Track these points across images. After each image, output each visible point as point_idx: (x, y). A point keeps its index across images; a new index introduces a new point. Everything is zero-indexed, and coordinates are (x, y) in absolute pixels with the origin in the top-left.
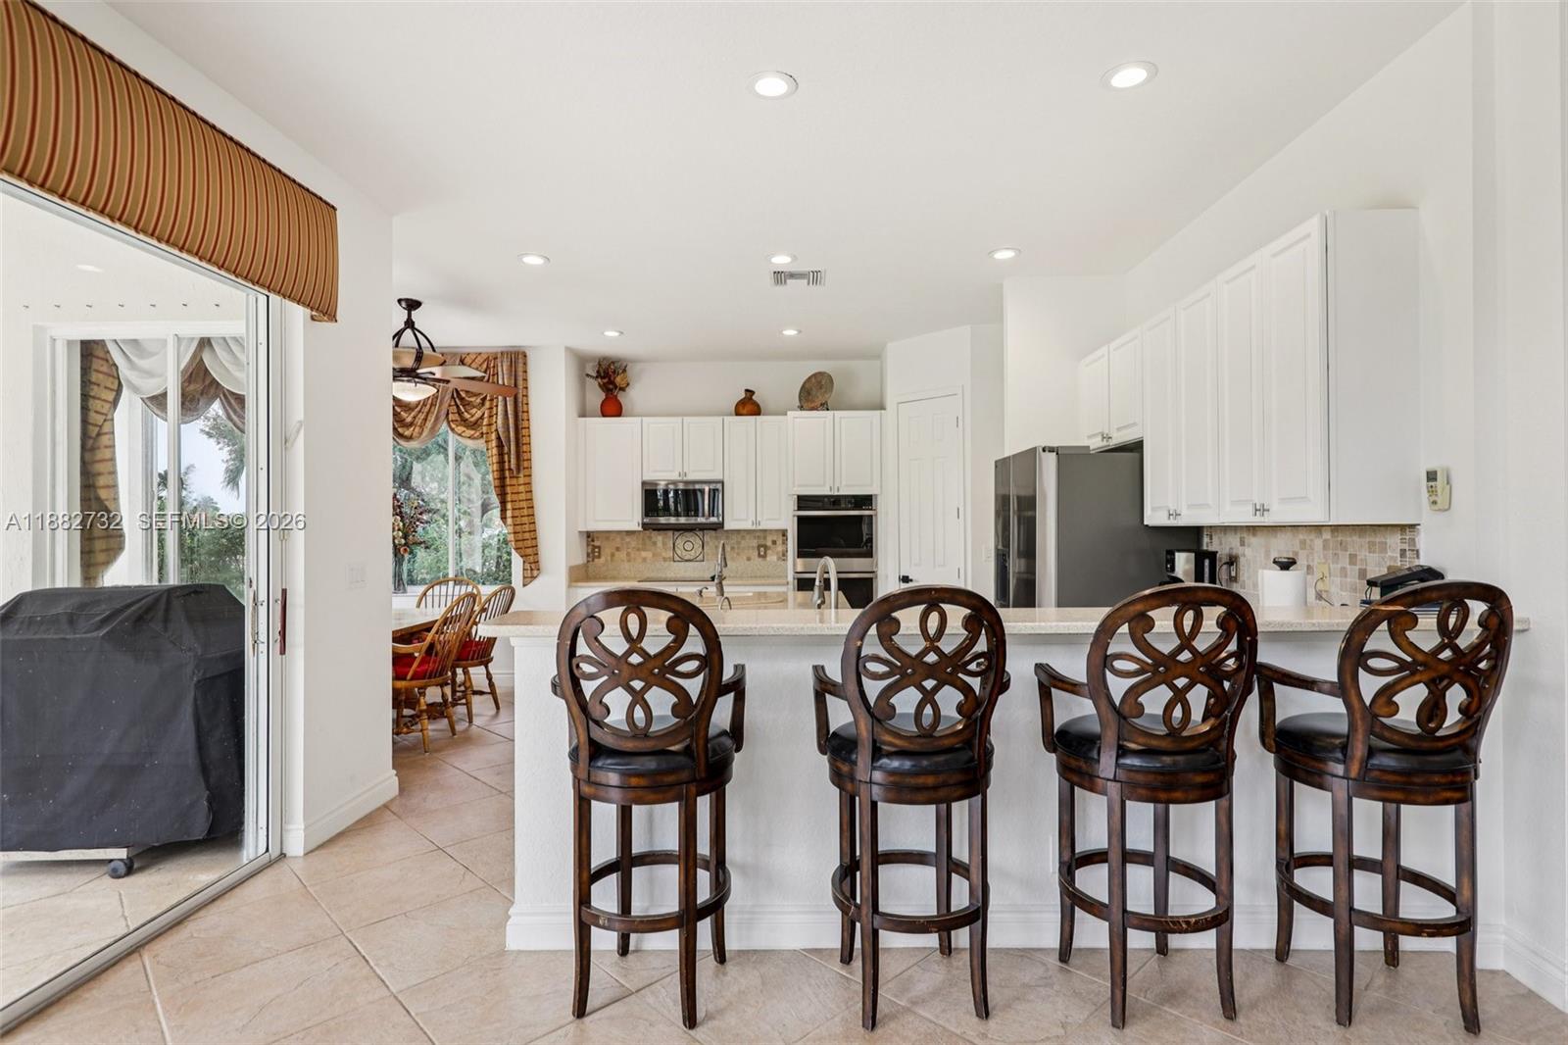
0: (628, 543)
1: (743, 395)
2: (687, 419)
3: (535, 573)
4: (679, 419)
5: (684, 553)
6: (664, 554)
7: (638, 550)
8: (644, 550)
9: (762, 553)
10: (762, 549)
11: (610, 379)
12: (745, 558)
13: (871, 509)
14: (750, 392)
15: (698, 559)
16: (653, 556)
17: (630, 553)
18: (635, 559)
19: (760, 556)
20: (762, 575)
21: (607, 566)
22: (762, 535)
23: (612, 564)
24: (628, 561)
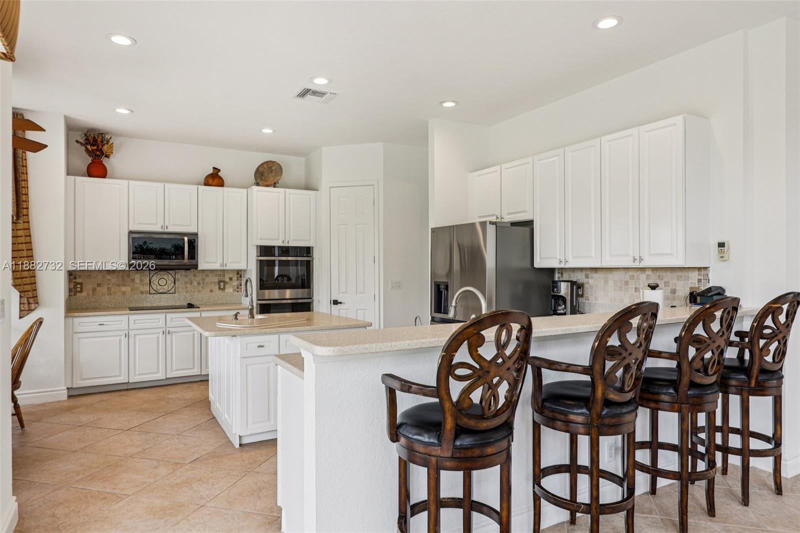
0: (109, 280)
1: (211, 171)
2: (167, 185)
3: (33, 306)
4: (161, 185)
5: (159, 287)
6: (141, 289)
7: (119, 285)
8: (123, 285)
9: (222, 287)
10: (222, 284)
11: (98, 147)
12: (209, 290)
13: (310, 256)
14: (216, 170)
15: (170, 292)
16: (132, 290)
17: (110, 288)
18: (115, 293)
19: (220, 289)
20: (222, 302)
21: (89, 299)
22: (221, 274)
23: (94, 297)
24: (109, 295)
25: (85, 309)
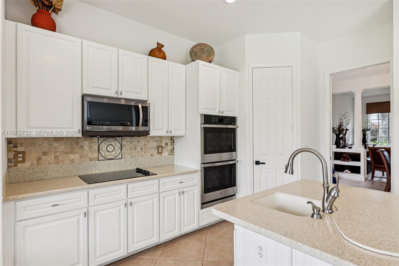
0: (57, 147)
1: (156, 46)
2: (120, 51)
4: (115, 49)
5: (107, 153)
6: (90, 156)
7: (67, 153)
8: (72, 153)
9: (160, 151)
10: (160, 148)
12: (150, 155)
13: (235, 125)
14: (160, 47)
15: (117, 158)
16: (80, 157)
17: (58, 156)
18: (63, 161)
19: (158, 153)
20: (160, 165)
21: (33, 169)
22: (160, 140)
23: (39, 166)
24: (56, 163)
25: (27, 181)
